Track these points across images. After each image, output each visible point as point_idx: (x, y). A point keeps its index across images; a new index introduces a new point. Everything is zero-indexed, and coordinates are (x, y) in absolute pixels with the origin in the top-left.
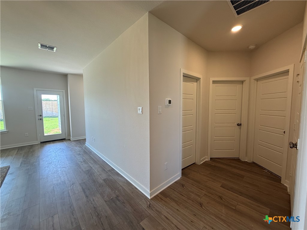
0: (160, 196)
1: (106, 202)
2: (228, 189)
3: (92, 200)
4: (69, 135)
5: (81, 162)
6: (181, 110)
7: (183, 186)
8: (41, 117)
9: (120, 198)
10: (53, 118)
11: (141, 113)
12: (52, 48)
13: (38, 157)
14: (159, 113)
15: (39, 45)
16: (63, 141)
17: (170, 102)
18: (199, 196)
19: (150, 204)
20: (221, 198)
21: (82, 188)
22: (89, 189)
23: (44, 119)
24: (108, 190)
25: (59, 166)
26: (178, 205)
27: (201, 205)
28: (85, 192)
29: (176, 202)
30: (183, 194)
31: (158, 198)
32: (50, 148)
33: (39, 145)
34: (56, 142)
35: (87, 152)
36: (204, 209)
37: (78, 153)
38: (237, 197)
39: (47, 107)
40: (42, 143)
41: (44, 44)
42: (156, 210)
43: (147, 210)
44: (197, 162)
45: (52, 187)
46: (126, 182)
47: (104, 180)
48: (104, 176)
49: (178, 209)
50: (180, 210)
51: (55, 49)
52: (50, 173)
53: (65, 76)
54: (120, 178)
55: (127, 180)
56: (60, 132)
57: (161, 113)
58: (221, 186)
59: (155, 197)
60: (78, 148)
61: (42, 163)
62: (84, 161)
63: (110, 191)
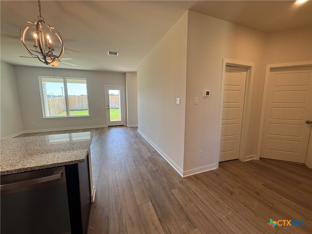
0: (193, 178)
1: (148, 171)
2: (270, 189)
3: (139, 168)
4: (126, 123)
5: (134, 143)
6: (222, 101)
7: (217, 175)
8: (108, 108)
9: (159, 171)
10: (115, 110)
11: (179, 103)
12: (116, 53)
13: (107, 135)
14: (196, 104)
15: (108, 53)
16: (122, 127)
17: (208, 93)
18: (232, 186)
19: (182, 181)
20: (258, 194)
21: (133, 159)
22: (138, 161)
23: (110, 110)
24: (151, 164)
25: (119, 143)
26: (208, 188)
27: (232, 193)
28: (134, 162)
29: (206, 185)
30: (215, 181)
31: (190, 178)
32: (114, 131)
33: (107, 128)
34: (117, 127)
35: (138, 136)
36: (234, 197)
37: (132, 136)
38: (281, 198)
39: (112, 100)
40: (109, 126)
41: (111, 51)
42: (187, 186)
43: (179, 184)
44: (240, 158)
45: (115, 155)
46: (165, 162)
47: (149, 157)
48: (149, 155)
49: (207, 190)
50: (208, 191)
51: (118, 54)
52: (114, 147)
53: (124, 74)
54: (161, 158)
55: (166, 161)
56: (120, 120)
57: (197, 104)
58: (263, 185)
59: (187, 177)
60: (132, 133)
61: (109, 140)
62: (136, 143)
63: (152, 165)
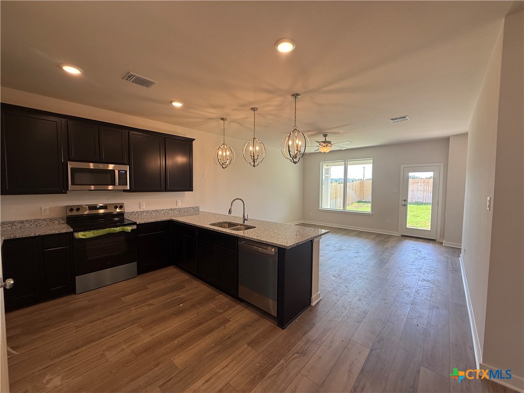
4: (442, 237)
8: (405, 203)
33: (399, 238)
34: (419, 240)
56: (428, 227)
